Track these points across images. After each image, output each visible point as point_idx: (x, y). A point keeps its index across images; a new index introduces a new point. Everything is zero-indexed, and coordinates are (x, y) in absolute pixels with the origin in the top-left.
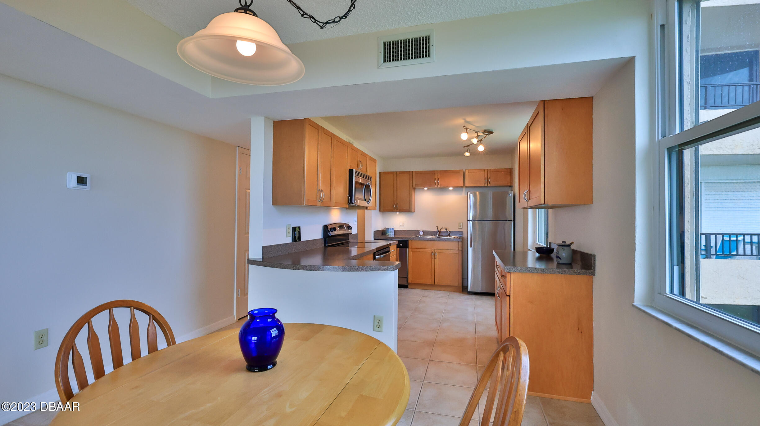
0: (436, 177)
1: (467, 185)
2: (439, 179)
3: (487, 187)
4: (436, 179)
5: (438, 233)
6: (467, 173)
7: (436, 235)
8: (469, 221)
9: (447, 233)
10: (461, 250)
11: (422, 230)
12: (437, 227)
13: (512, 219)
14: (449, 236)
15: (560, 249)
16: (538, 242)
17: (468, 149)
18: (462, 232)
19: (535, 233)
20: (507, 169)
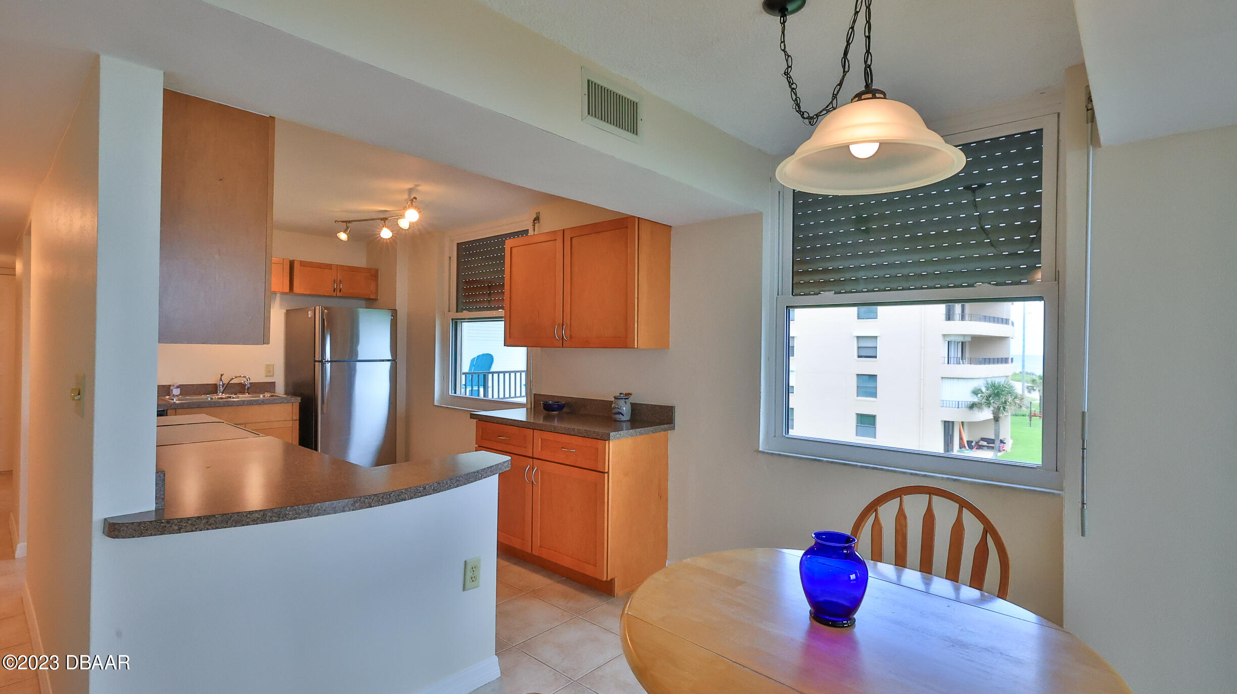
1: (297, 289)
3: (337, 297)
5: (222, 389)
6: (297, 267)
7: (217, 393)
8: (321, 361)
9: (241, 388)
10: (296, 420)
11: (178, 384)
12: (222, 375)
13: (390, 358)
14: (247, 392)
15: (622, 402)
16: (452, 393)
17: (348, 228)
18: (273, 384)
19: (445, 379)
20: (370, 269)
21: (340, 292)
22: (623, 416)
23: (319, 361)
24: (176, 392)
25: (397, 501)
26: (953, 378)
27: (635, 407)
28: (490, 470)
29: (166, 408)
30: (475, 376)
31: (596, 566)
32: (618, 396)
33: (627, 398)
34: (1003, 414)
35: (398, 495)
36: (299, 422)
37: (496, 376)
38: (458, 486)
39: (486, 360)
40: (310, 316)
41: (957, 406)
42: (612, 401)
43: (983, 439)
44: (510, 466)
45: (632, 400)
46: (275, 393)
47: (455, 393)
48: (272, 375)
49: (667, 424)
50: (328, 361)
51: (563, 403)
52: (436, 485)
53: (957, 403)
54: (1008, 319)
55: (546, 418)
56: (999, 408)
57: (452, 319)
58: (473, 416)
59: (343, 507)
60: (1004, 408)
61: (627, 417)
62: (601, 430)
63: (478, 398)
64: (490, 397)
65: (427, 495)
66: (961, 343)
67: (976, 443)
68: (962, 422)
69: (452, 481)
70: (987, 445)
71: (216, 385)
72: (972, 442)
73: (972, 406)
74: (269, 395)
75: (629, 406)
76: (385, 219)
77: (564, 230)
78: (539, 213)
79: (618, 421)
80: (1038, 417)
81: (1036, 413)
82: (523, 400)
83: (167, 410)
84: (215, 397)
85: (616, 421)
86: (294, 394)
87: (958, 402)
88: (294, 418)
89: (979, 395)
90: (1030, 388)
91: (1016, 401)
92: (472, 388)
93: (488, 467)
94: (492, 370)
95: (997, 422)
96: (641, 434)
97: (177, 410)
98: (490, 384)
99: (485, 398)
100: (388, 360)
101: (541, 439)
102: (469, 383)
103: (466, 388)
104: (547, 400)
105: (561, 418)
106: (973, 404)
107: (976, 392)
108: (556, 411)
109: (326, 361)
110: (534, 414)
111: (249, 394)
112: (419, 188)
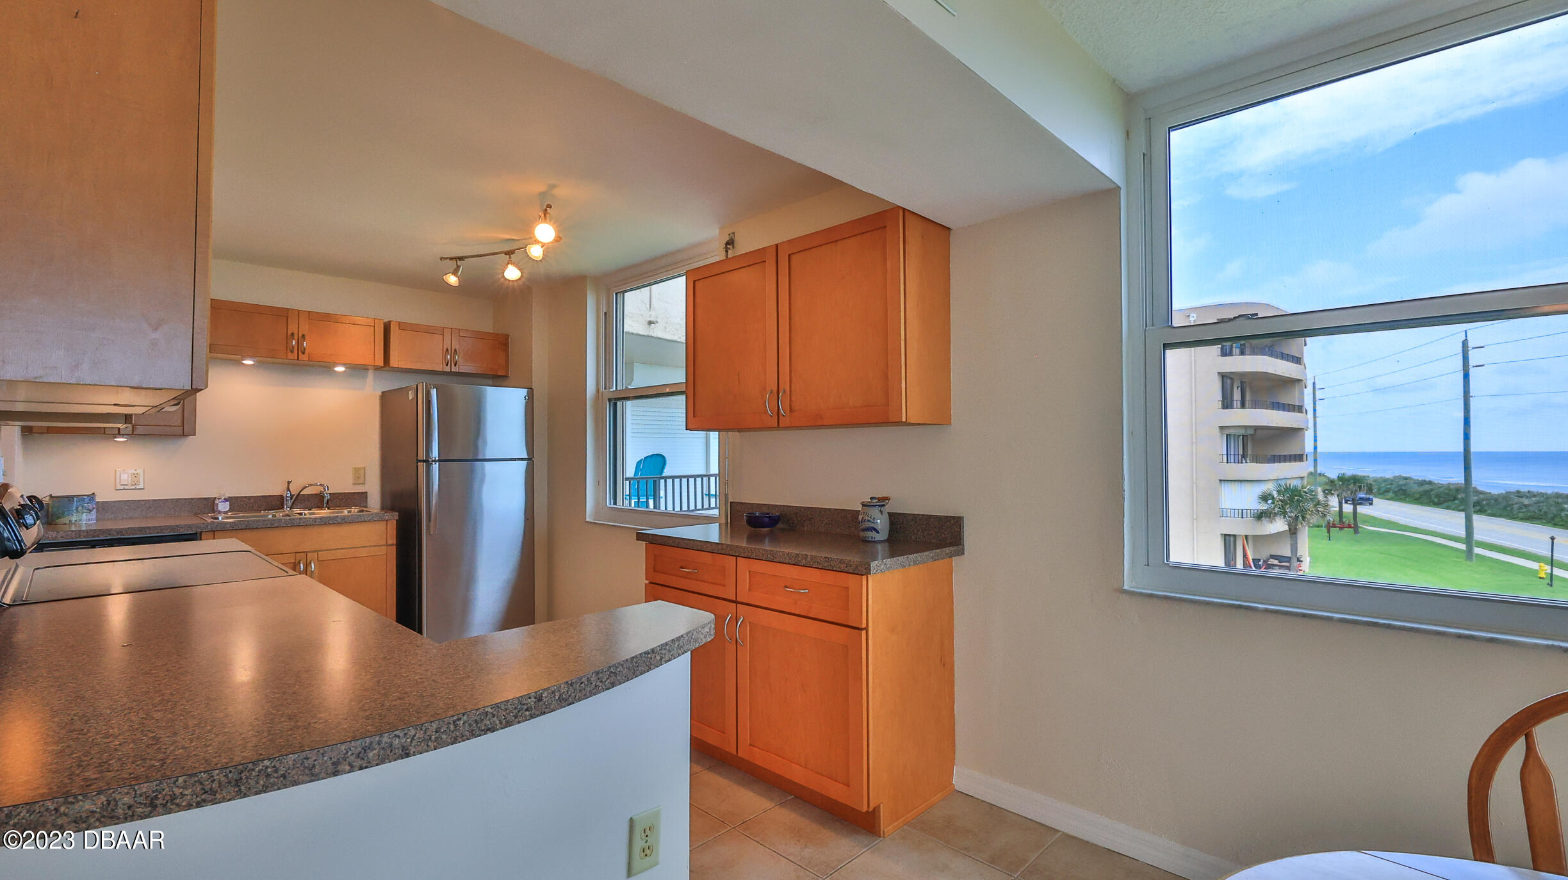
0: (293, 328)
1: (394, 362)
2: (303, 336)
3: (451, 373)
4: (293, 334)
5: (290, 503)
6: (394, 329)
7: (283, 508)
8: (426, 461)
9: (318, 501)
10: (392, 545)
11: (227, 496)
12: (289, 483)
13: (526, 456)
14: (326, 507)
15: (875, 512)
16: (610, 504)
17: (458, 267)
18: (364, 495)
19: (601, 483)
20: (497, 335)
21: (455, 366)
22: (878, 533)
23: (424, 461)
24: (223, 507)
25: (473, 735)
26: (1235, 481)
27: (897, 521)
28: (677, 643)
29: (199, 531)
30: (643, 483)
31: (849, 786)
32: (869, 502)
33: (883, 506)
34: (1302, 524)
35: (476, 722)
36: (396, 547)
37: (669, 481)
38: (613, 685)
39: (656, 462)
40: (410, 398)
41: (1240, 516)
42: (859, 511)
43: (1273, 557)
44: (713, 632)
45: (888, 508)
46: (367, 507)
47: (615, 503)
48: (362, 482)
49: (951, 545)
50: (435, 461)
51: (777, 514)
52: (564, 689)
53: (1240, 511)
54: (1302, 406)
55: (752, 538)
56: (1297, 517)
57: (610, 400)
58: (641, 537)
59: (334, 764)
60: (1303, 518)
61: (883, 535)
62: (853, 558)
63: (647, 510)
64: (663, 507)
65: (544, 713)
66: (1241, 437)
67: (1264, 561)
68: (1246, 536)
69: (601, 675)
70: (1279, 564)
71: (282, 497)
72: (1259, 560)
73: (1260, 516)
74: (356, 511)
75: (886, 517)
76: (509, 253)
77: (777, 246)
78: (733, 233)
79: (869, 541)
80: (1338, 528)
81: (1336, 523)
82: (716, 512)
83: (201, 532)
84: (280, 514)
85: (866, 541)
86: (393, 509)
87: (1242, 510)
88: (390, 542)
89: (1270, 502)
90: (1326, 492)
91: (1319, 509)
92: (639, 499)
93: (673, 640)
94: (664, 475)
95: (1294, 535)
96: (915, 563)
97: (216, 533)
98: (662, 494)
99: (654, 510)
100: (522, 459)
101: (749, 571)
102: (634, 492)
103: (630, 499)
104: (751, 511)
105: (774, 539)
106: (1261, 513)
107: (1265, 498)
108: (768, 527)
109: (433, 461)
110: (731, 533)
111: (329, 509)
112: (556, 192)
